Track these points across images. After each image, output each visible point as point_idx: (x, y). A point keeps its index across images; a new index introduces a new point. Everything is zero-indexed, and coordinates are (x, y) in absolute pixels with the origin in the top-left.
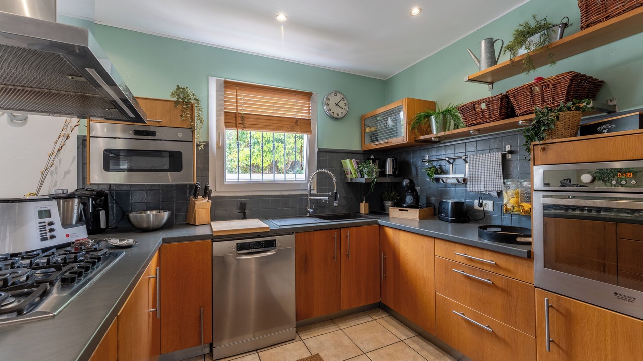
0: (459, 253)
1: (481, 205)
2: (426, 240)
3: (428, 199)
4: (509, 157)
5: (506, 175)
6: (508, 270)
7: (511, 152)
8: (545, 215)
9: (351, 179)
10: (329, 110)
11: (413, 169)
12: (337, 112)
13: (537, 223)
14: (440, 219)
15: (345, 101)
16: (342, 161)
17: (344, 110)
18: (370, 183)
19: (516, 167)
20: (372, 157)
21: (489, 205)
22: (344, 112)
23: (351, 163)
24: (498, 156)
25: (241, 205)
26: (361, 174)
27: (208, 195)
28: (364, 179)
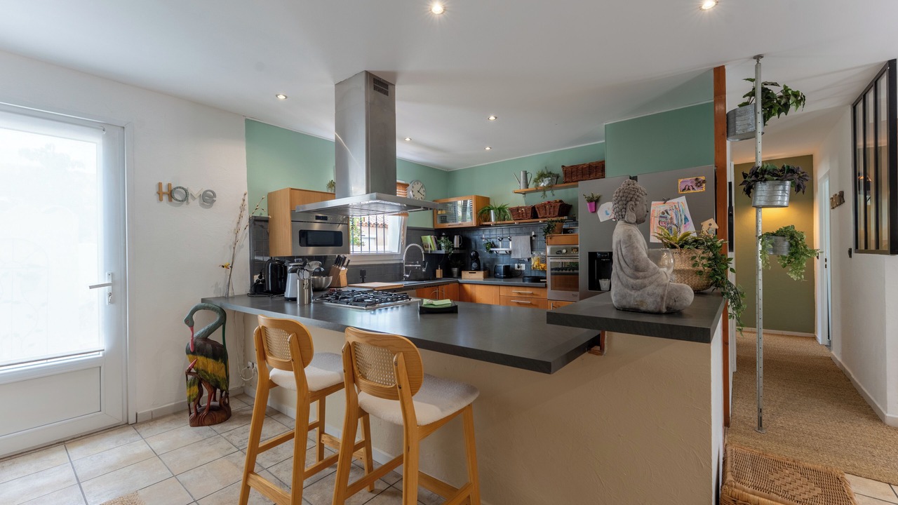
0: (515, 291)
1: (519, 267)
2: (494, 288)
3: (484, 265)
4: (534, 238)
5: (532, 250)
6: (537, 295)
7: (534, 236)
8: (552, 274)
9: (431, 251)
10: (414, 196)
11: (473, 243)
12: (418, 197)
13: (548, 275)
14: (495, 277)
15: (424, 188)
16: (423, 237)
18: (448, 254)
19: (538, 244)
20: (443, 234)
21: (523, 267)
22: (423, 197)
23: (431, 237)
24: (528, 238)
25: (362, 273)
26: (439, 248)
27: (345, 264)
28: (443, 251)
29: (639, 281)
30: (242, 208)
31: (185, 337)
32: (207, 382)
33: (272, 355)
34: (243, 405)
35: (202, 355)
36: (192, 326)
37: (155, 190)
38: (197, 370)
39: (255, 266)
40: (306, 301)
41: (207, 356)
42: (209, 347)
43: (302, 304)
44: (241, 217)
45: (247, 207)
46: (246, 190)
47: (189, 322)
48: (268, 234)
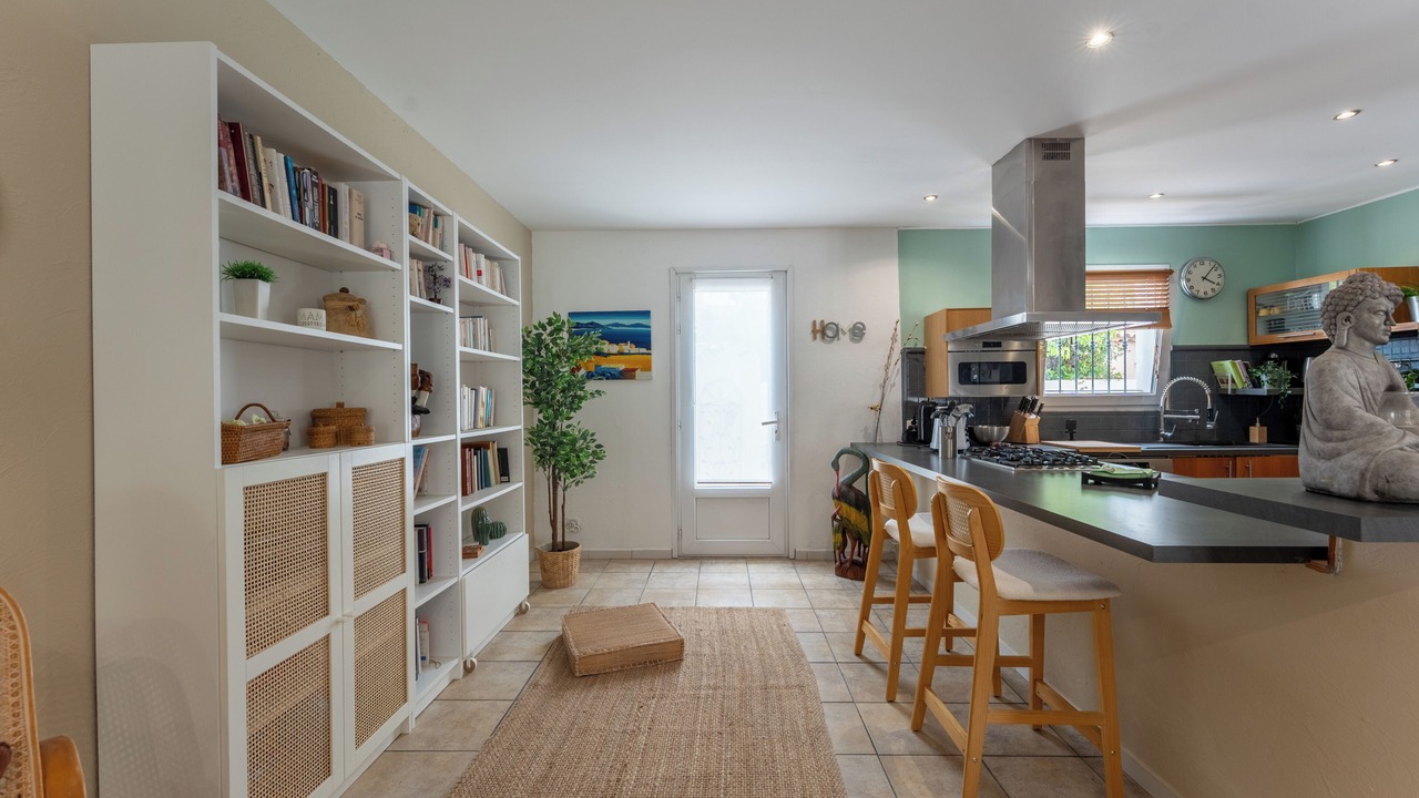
9: (1234, 390)
10: (1191, 288)
12: (1203, 288)
15: (1219, 272)
16: (1215, 364)
17: (1218, 284)
18: (1277, 397)
20: (1273, 356)
22: (1217, 288)
23: (1234, 365)
25: (1069, 423)
26: (1257, 383)
27: (1036, 410)
28: (1264, 391)
29: (1331, 445)
30: (894, 339)
31: (830, 482)
32: (850, 532)
33: (883, 502)
34: (890, 571)
35: (846, 502)
36: (837, 470)
37: (810, 329)
38: (841, 517)
39: (909, 409)
40: (950, 454)
41: (850, 504)
42: (852, 495)
43: (945, 457)
44: (892, 349)
45: (899, 338)
46: (898, 317)
47: (835, 465)
48: (925, 369)
